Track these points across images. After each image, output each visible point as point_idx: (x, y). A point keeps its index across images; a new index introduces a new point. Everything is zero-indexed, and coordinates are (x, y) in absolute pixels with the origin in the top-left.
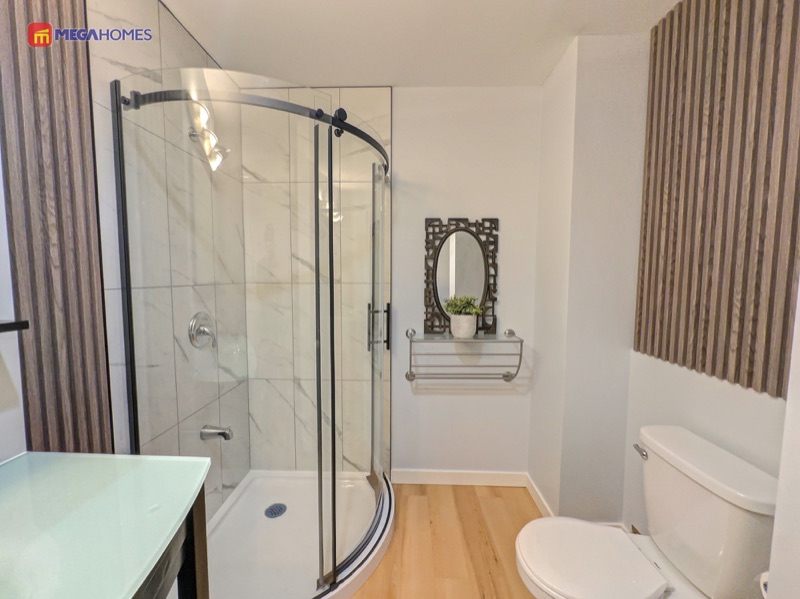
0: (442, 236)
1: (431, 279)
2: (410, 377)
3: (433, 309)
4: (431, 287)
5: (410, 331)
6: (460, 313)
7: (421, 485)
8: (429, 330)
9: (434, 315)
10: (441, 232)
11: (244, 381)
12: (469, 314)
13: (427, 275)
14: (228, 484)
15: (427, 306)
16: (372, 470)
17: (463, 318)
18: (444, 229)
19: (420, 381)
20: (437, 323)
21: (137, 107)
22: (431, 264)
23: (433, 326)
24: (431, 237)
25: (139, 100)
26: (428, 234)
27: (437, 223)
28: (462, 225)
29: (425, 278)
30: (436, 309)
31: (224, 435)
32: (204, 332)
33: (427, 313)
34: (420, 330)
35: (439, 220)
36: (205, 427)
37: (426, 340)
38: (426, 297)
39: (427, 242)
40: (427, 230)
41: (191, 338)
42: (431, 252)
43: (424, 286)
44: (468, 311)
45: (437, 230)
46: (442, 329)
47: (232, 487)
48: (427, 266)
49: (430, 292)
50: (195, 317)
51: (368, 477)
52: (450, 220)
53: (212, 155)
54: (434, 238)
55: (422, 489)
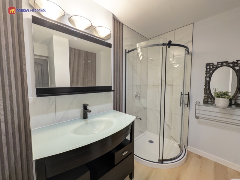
0: (214, 69)
1: (207, 84)
2: (197, 117)
3: (208, 95)
4: (207, 87)
5: (198, 102)
6: (220, 97)
7: (200, 156)
8: (206, 102)
9: (208, 97)
10: (213, 68)
11: (146, 108)
12: (224, 98)
13: (206, 83)
14: (141, 131)
15: (205, 94)
16: (180, 143)
17: (221, 99)
18: (215, 66)
19: (201, 120)
20: (210, 100)
21: (129, 53)
22: (208, 79)
23: (207, 101)
24: (208, 70)
25: (129, 52)
26: (207, 69)
27: (212, 65)
28: (225, 64)
29: (205, 84)
30: (210, 96)
31: (141, 119)
32: (138, 96)
33: (205, 96)
34: (202, 102)
35: (213, 63)
36: (137, 116)
37: (204, 105)
38: (205, 91)
39: (207, 71)
40: (206, 67)
41: (135, 97)
42: (208, 75)
43: (204, 87)
44: (223, 96)
45: (211, 67)
46: (212, 103)
47: (142, 132)
48: (206, 80)
49: (207, 89)
50: (136, 92)
51: (179, 145)
52: (218, 63)
53: (141, 57)
54: (210, 70)
55: (200, 157)
